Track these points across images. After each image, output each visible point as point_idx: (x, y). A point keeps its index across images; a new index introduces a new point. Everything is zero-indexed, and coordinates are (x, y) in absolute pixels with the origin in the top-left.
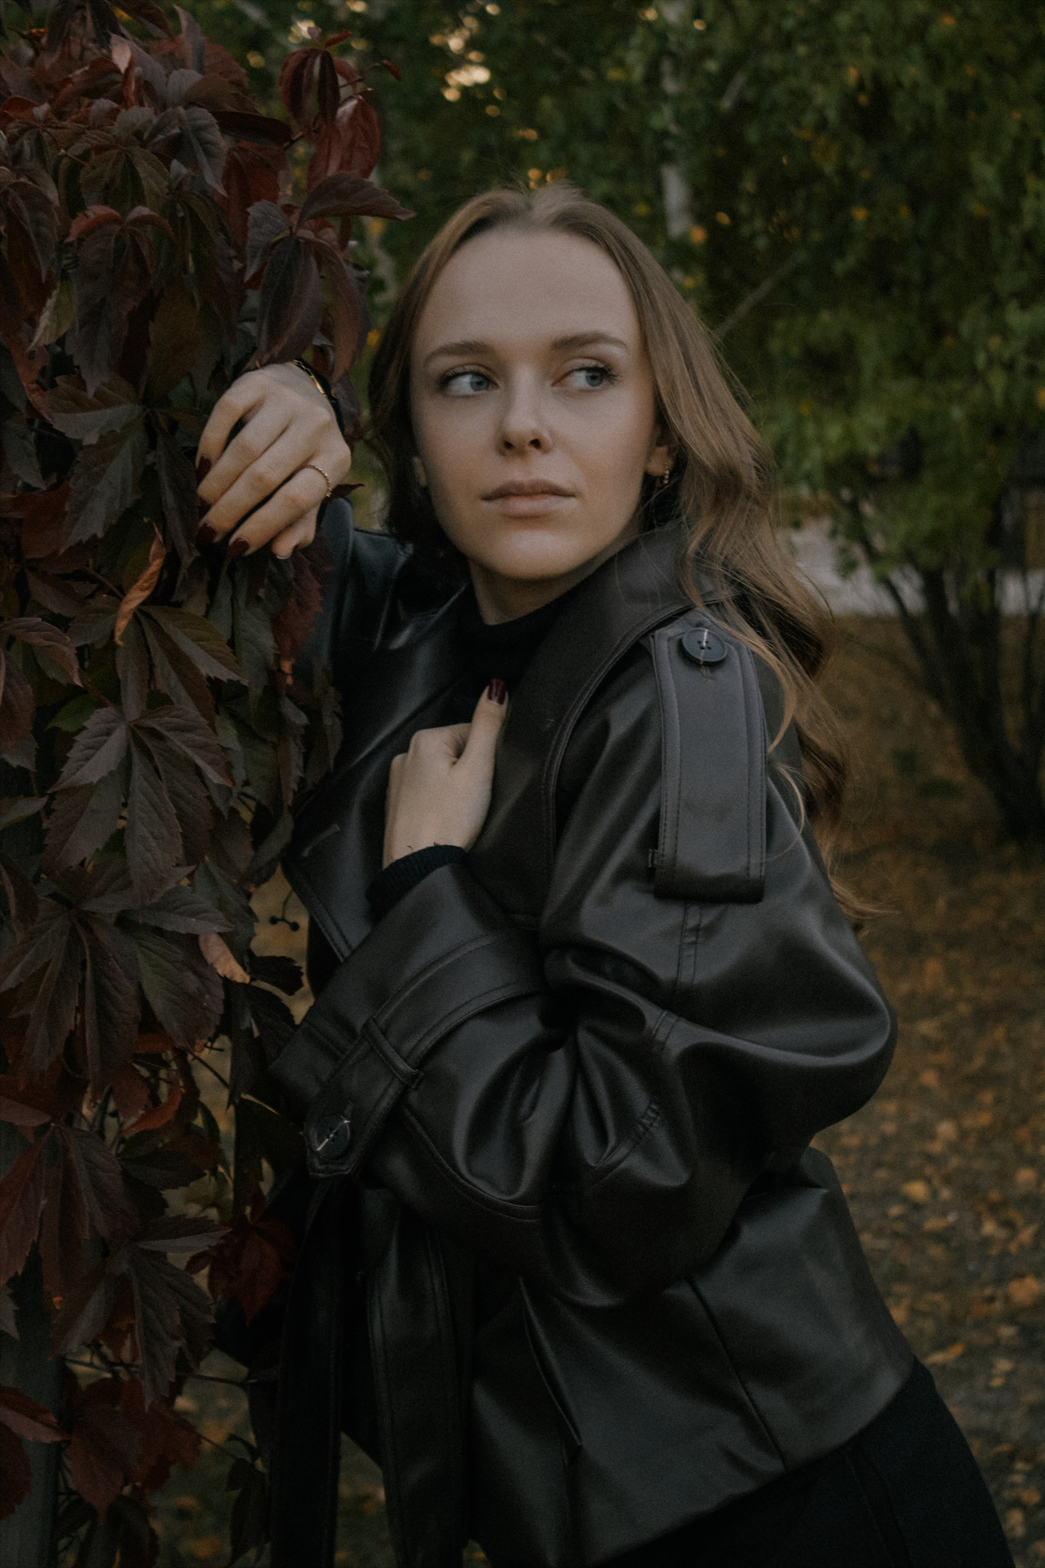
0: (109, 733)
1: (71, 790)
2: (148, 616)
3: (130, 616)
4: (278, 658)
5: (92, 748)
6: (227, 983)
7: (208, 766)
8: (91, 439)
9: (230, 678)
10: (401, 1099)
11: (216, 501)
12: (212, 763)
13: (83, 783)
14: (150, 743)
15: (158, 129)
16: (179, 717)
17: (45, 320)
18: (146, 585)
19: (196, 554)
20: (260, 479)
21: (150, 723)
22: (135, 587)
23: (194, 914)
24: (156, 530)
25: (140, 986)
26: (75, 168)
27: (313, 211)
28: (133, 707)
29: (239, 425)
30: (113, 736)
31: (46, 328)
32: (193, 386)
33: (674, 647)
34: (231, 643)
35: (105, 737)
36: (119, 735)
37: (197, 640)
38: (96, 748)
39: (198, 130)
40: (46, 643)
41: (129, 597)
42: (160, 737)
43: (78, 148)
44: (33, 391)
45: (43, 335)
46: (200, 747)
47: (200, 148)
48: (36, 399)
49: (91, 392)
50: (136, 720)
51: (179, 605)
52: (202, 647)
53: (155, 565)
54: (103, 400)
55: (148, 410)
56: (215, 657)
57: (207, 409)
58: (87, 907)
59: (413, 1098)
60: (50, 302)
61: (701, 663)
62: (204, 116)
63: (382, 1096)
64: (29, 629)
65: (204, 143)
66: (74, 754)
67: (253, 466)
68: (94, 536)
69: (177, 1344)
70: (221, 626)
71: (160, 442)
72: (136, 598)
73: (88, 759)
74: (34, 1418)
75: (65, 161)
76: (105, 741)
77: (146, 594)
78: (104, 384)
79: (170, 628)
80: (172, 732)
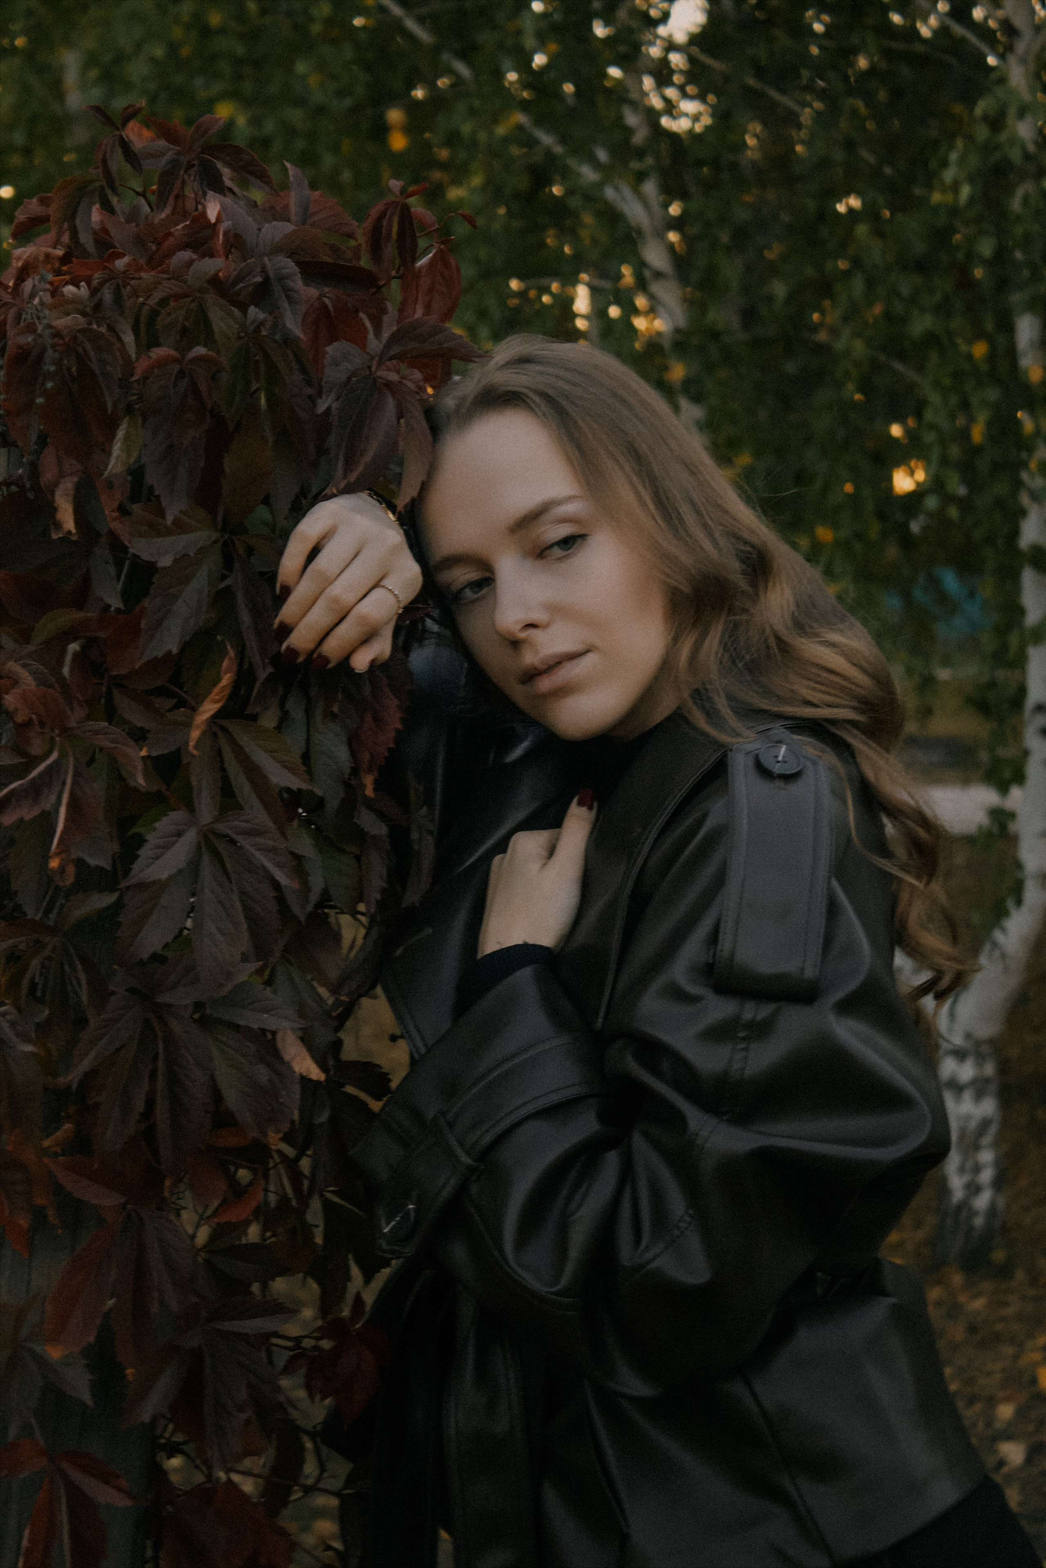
0: (179, 834)
1: (142, 886)
2: (223, 729)
3: (203, 727)
4: (355, 772)
5: (163, 847)
6: (305, 1080)
7: (276, 869)
8: (165, 562)
9: (299, 786)
10: (463, 1188)
11: (296, 624)
12: (279, 866)
13: (151, 879)
14: (221, 847)
15: (240, 278)
16: (247, 821)
17: (117, 449)
18: (217, 697)
19: (270, 669)
20: (336, 600)
21: (221, 827)
22: (208, 700)
23: (267, 1010)
24: (229, 647)
25: (213, 1078)
26: (154, 314)
27: (392, 353)
28: (206, 811)
29: (314, 552)
30: (183, 839)
31: (118, 457)
32: (272, 514)
33: (751, 762)
34: (306, 757)
35: (174, 838)
36: (191, 836)
37: (270, 751)
38: (166, 847)
39: (281, 279)
40: (113, 745)
41: (202, 709)
42: (233, 842)
43: (158, 295)
44: (114, 520)
45: (115, 464)
46: (268, 851)
47: (283, 295)
48: (116, 526)
49: (170, 519)
50: (208, 824)
51: (254, 718)
52: (274, 758)
53: (226, 679)
54: (180, 527)
55: (226, 536)
56: (286, 767)
57: (285, 536)
58: (161, 999)
59: (474, 1189)
60: (121, 433)
61: (775, 775)
62: (290, 266)
63: (444, 1186)
64: (97, 733)
65: (287, 291)
66: (145, 852)
67: (328, 590)
68: (169, 653)
69: (243, 1416)
70: (295, 739)
71: (237, 565)
72: (209, 709)
73: (157, 858)
74: (107, 1483)
75: (146, 308)
76: (176, 842)
77: (217, 706)
78: (181, 512)
79: (245, 740)
80: (241, 836)
